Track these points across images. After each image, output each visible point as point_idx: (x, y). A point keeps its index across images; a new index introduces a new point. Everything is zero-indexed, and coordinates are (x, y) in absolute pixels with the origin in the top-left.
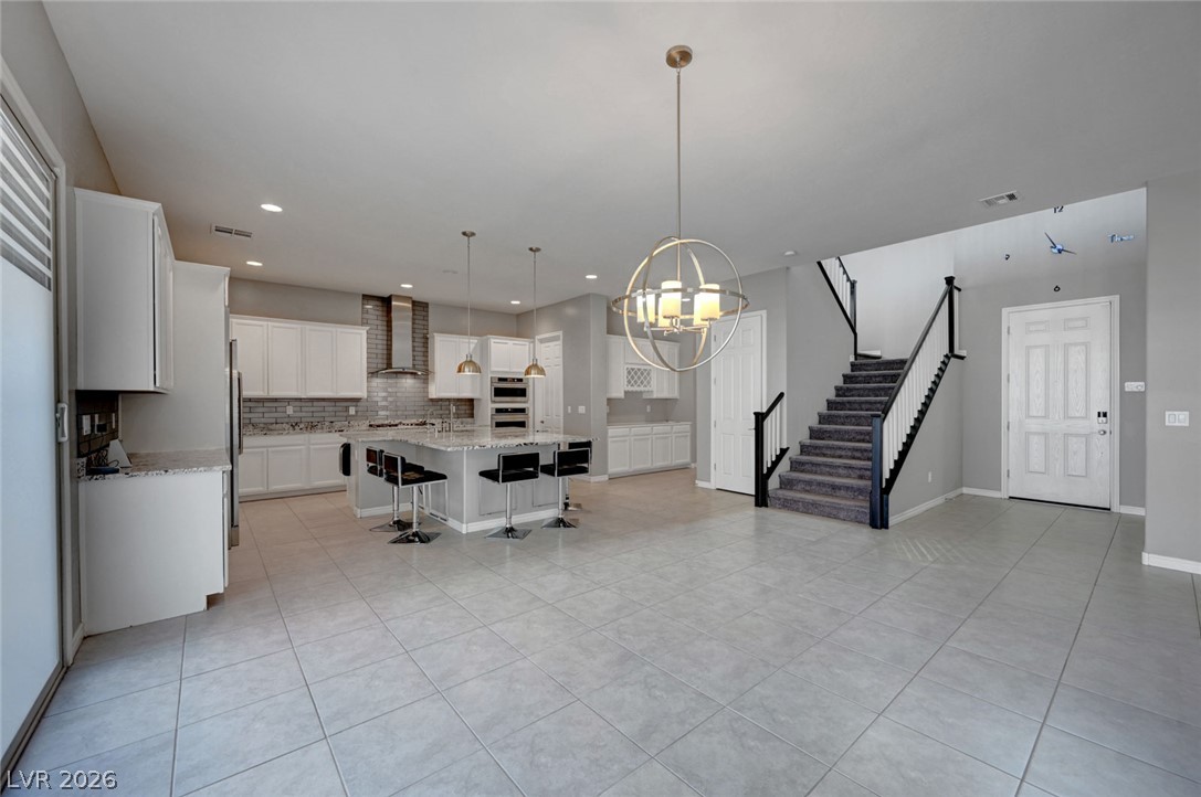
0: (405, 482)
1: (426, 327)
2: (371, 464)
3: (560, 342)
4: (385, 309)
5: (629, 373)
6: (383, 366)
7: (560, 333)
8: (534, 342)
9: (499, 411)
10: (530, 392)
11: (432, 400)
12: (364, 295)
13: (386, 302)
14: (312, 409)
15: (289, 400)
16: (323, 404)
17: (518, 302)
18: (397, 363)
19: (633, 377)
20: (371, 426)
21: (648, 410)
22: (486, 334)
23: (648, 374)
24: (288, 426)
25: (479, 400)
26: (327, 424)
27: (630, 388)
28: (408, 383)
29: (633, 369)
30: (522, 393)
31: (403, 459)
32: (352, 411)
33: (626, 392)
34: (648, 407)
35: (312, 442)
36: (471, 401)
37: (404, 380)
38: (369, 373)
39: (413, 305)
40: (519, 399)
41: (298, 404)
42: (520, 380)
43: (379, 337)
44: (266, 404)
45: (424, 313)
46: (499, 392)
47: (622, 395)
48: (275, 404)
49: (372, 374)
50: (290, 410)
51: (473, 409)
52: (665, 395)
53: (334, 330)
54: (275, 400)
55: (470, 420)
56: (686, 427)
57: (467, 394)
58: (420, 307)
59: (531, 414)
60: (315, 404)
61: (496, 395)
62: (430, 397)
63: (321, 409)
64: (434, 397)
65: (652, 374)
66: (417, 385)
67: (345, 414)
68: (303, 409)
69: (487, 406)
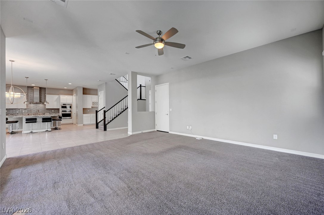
1: (45, 93)
5: (93, 103)
9: (62, 111)
12: (27, 87)
14: (12, 111)
18: (35, 101)
22: (60, 95)
25: (59, 109)
26: (16, 114)
27: (92, 106)
30: (70, 107)
37: (38, 104)
39: (40, 88)
40: (65, 108)
41: (8, 110)
45: (44, 90)
47: (91, 107)
55: (58, 113)
61: (62, 108)
62: (46, 108)
66: (43, 106)
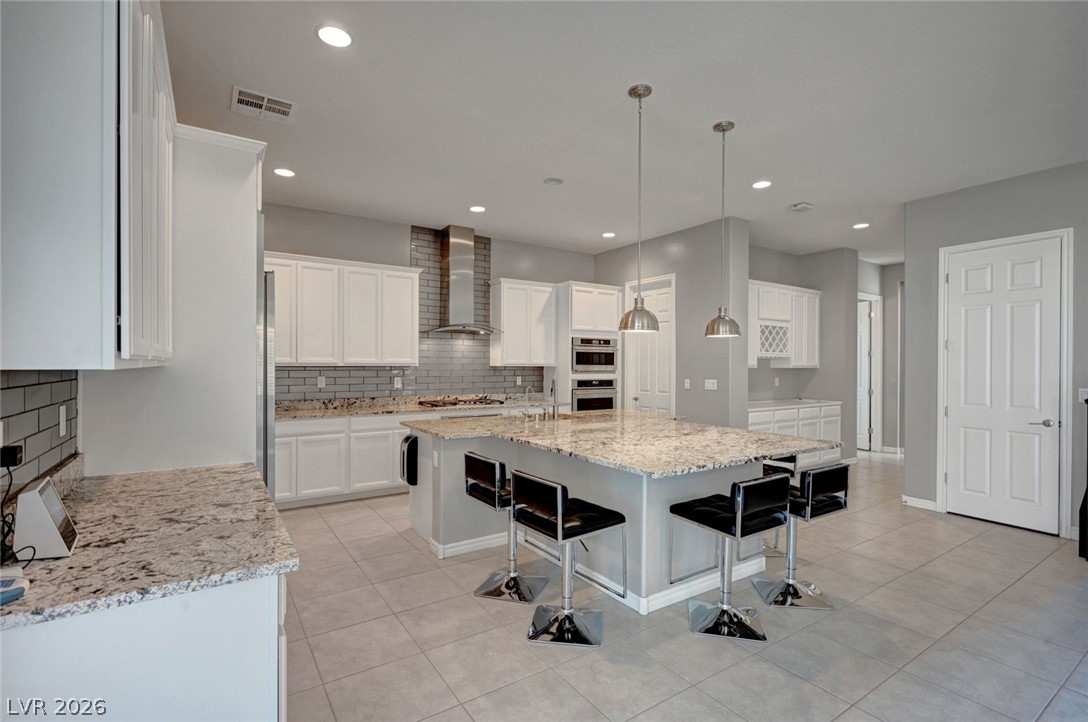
0: (568, 534)
1: (487, 271)
2: (471, 481)
3: (672, 290)
4: (439, 245)
5: (763, 332)
6: (438, 323)
7: (672, 277)
8: (623, 291)
9: (582, 384)
10: (618, 359)
11: (495, 369)
12: (414, 228)
13: (441, 237)
14: (349, 381)
15: (322, 369)
16: (363, 373)
17: (611, 235)
18: (455, 318)
19: (767, 339)
20: (421, 403)
21: (777, 384)
22: (568, 280)
23: (785, 333)
24: (318, 405)
25: (553, 369)
26: (367, 401)
27: (764, 354)
28: (463, 345)
29: (767, 327)
30: (609, 359)
31: (565, 490)
32: (398, 384)
33: (760, 360)
34: (777, 379)
35: (354, 427)
36: (539, 370)
37: (460, 342)
38: (420, 332)
39: (475, 242)
40: (603, 367)
41: (331, 374)
42: (607, 342)
43: (431, 283)
44: (292, 374)
45: (485, 252)
46: (583, 359)
47: (756, 364)
48: (304, 374)
49: (424, 334)
50: (322, 382)
51: (542, 381)
52: (804, 363)
53: (379, 272)
54: (305, 368)
55: (539, 395)
56: (834, 408)
57: (538, 361)
58: (483, 243)
59: (619, 388)
60: (353, 373)
61: (579, 362)
62: (492, 364)
63: (360, 381)
64: (498, 363)
65: (789, 334)
66: (476, 348)
67: (389, 387)
68: (339, 381)
69: (567, 377)
